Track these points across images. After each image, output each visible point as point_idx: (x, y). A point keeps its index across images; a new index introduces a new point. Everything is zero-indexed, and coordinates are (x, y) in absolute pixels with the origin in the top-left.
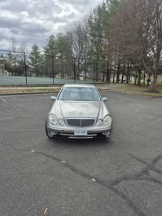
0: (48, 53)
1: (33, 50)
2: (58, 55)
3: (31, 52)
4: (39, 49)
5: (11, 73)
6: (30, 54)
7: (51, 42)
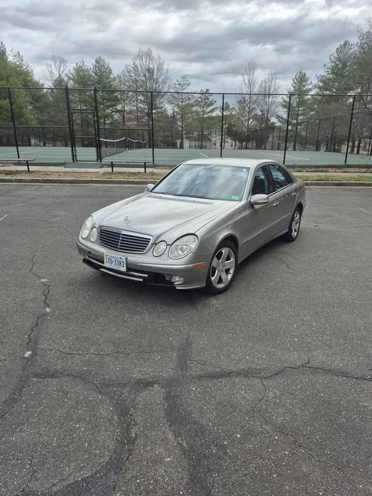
0: (327, 90)
1: (294, 87)
2: (352, 93)
3: (289, 92)
4: (309, 82)
5: (237, 143)
6: (284, 97)
7: (339, 60)
